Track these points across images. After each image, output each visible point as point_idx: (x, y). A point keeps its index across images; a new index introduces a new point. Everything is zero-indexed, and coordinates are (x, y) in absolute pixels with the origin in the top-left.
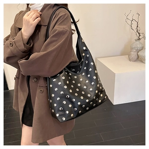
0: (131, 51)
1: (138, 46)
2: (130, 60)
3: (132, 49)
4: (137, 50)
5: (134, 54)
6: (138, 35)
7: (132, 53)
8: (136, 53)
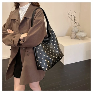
0: (72, 33)
1: (76, 30)
2: (72, 38)
3: (72, 32)
4: (75, 32)
5: (73, 35)
6: (75, 24)
7: (73, 34)
8: (75, 34)
